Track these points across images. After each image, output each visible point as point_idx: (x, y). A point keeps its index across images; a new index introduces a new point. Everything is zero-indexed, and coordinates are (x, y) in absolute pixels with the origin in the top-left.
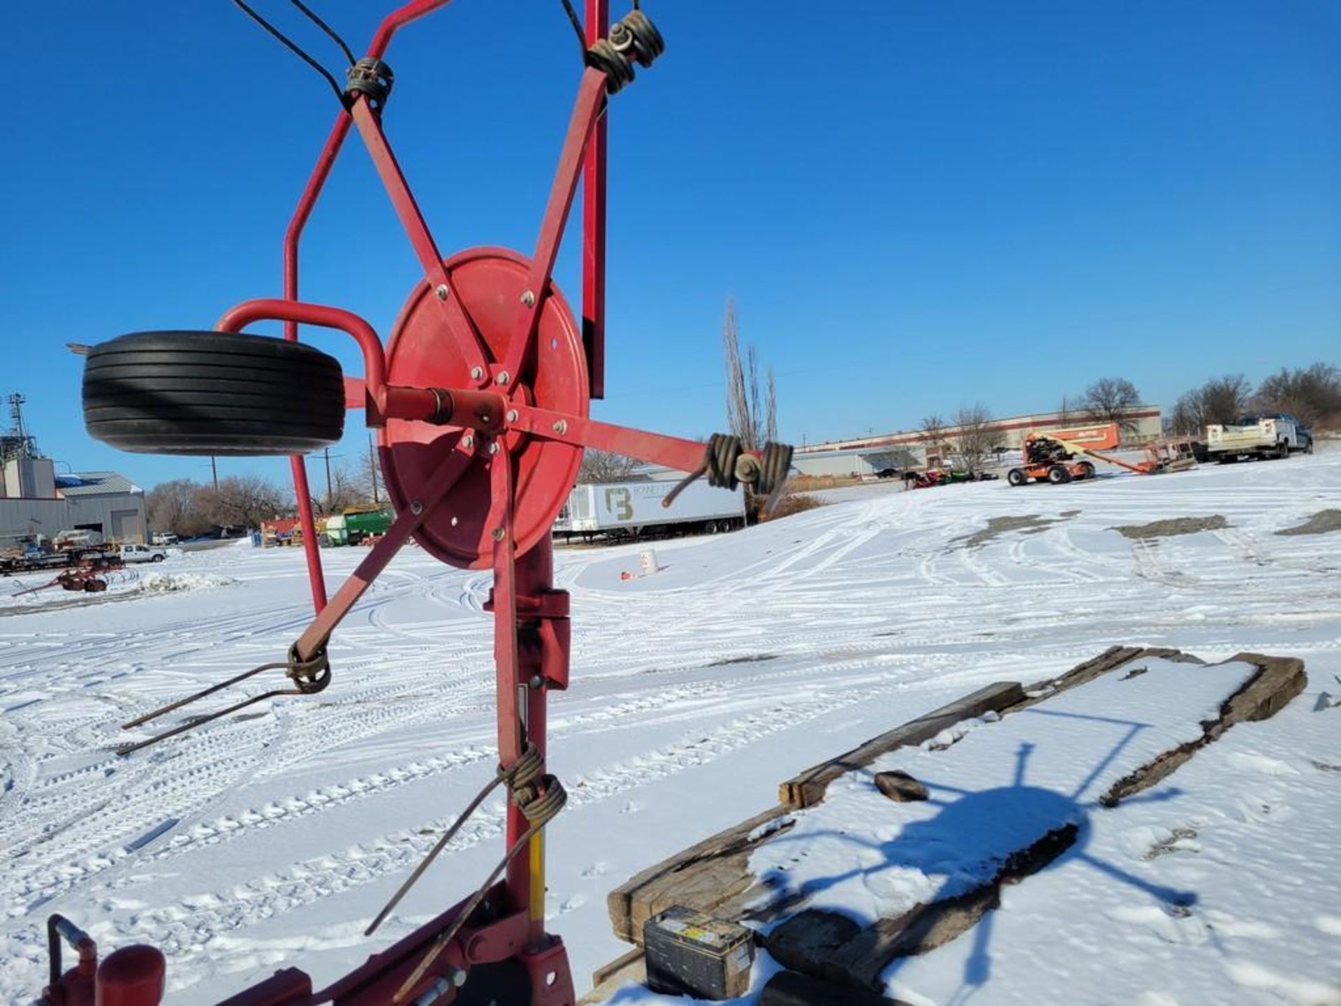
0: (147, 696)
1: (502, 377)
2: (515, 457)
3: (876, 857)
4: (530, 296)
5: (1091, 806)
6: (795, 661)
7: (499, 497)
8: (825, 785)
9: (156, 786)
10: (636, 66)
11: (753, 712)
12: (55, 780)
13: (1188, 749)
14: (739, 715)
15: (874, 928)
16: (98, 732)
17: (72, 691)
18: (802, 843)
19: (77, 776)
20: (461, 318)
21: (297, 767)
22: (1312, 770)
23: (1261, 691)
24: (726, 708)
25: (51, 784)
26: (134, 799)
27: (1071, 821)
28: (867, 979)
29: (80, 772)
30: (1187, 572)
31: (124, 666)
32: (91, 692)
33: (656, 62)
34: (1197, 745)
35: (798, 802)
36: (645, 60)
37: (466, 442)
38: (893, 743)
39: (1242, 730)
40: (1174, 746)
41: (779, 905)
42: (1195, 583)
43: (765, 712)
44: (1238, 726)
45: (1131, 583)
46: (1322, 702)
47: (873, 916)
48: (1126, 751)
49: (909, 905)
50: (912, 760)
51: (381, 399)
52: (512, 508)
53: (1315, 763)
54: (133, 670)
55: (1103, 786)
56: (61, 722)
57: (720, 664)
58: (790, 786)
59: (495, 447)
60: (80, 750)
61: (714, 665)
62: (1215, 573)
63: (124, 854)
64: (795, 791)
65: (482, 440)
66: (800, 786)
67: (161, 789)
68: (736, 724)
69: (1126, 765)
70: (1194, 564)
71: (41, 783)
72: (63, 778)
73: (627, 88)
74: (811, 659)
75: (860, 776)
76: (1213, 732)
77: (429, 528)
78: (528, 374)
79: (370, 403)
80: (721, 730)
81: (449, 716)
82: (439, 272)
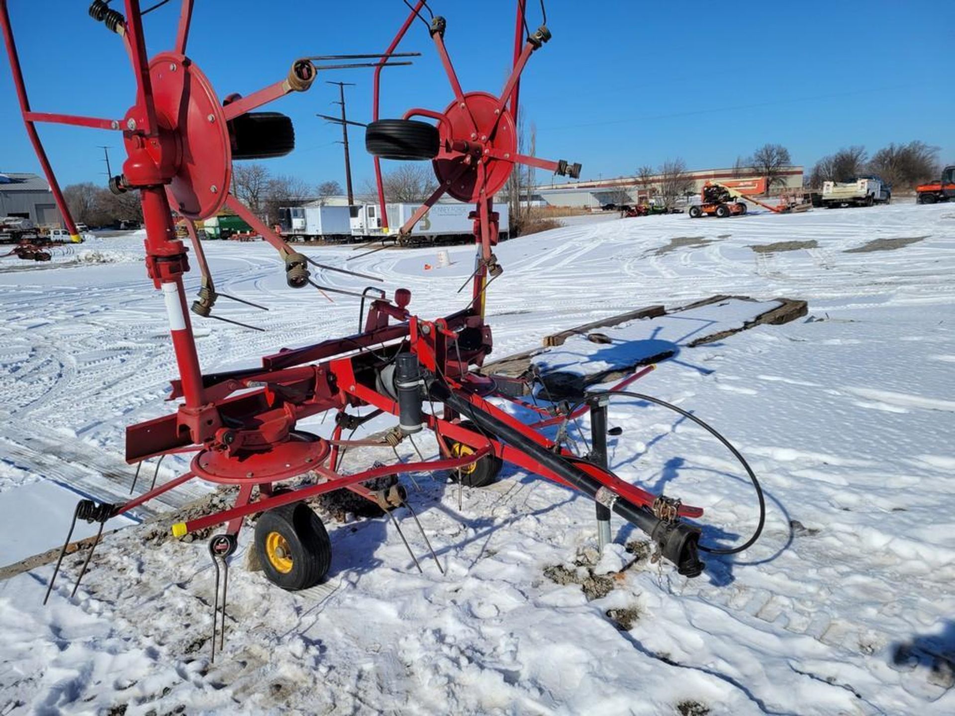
0: (121, 323)
1: (483, 138)
2: (485, 165)
3: (586, 359)
4: (498, 111)
5: (682, 346)
6: (542, 314)
7: (480, 179)
8: (565, 338)
9: (161, 366)
10: (542, 42)
11: (518, 336)
12: (90, 363)
13: (734, 331)
14: (511, 338)
15: (584, 377)
16: (101, 341)
17: (67, 319)
18: (554, 355)
19: (106, 361)
20: (468, 115)
21: (247, 359)
22: (788, 341)
23: (780, 313)
24: (503, 334)
25: (88, 366)
26: (149, 372)
27: (672, 350)
28: (580, 389)
29: (103, 359)
30: (784, 272)
31: (96, 307)
32: (79, 320)
33: (549, 41)
34: (740, 330)
35: (551, 343)
36: (545, 41)
37: (468, 159)
38: (598, 325)
39: (764, 326)
40: (727, 329)
41: (544, 371)
42: (786, 278)
44: (762, 325)
45: (749, 278)
46: (810, 320)
47: (584, 374)
48: (705, 329)
49: (599, 371)
50: (604, 331)
51: (451, 144)
52: (486, 182)
53: (791, 339)
54: (103, 309)
55: (690, 340)
58: (549, 338)
59: (479, 162)
60: (93, 350)
61: (493, 316)
62: (799, 273)
63: (163, 393)
64: (551, 340)
65: (474, 159)
66: (553, 338)
67: (164, 367)
68: (509, 341)
69: (703, 334)
70: (789, 268)
71: (83, 364)
72: (94, 362)
73: (539, 49)
74: (553, 313)
75: (581, 336)
76: (749, 326)
77: (452, 189)
78: (492, 137)
79: (447, 144)
82: (462, 98)
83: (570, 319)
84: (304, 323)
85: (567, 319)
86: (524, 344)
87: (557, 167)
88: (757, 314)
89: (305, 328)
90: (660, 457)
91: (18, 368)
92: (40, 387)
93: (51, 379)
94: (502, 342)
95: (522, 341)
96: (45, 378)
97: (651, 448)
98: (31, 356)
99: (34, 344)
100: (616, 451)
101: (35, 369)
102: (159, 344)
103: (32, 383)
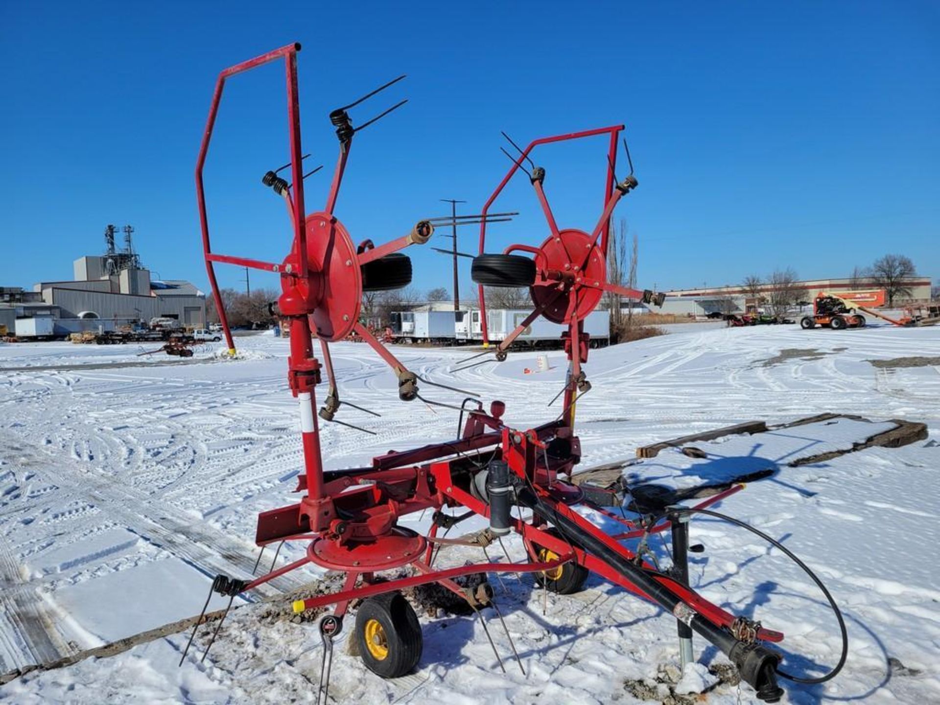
0: (247, 416)
1: (576, 268)
2: (577, 291)
3: (680, 473)
4: (589, 245)
5: (782, 465)
6: (640, 422)
7: (572, 303)
8: (658, 451)
9: (278, 457)
10: (630, 189)
11: (615, 444)
12: (218, 451)
13: (841, 453)
14: (607, 445)
15: (675, 491)
16: (229, 431)
17: (202, 410)
18: (646, 467)
19: (232, 450)
20: (563, 249)
21: (354, 453)
23: (894, 436)
24: (600, 441)
25: (217, 453)
26: (268, 462)
27: (771, 468)
29: (230, 448)
30: (907, 390)
31: (227, 400)
32: (212, 411)
33: (636, 188)
34: (848, 451)
35: (644, 455)
36: (633, 188)
37: (562, 286)
38: (693, 439)
39: (876, 449)
40: (834, 450)
41: (635, 483)
42: (909, 396)
43: (622, 445)
44: (874, 447)
45: (868, 394)
46: (930, 444)
47: (676, 488)
48: (808, 449)
49: (692, 486)
50: (700, 445)
51: (547, 275)
52: (577, 306)
53: (906, 464)
54: (232, 402)
55: (792, 459)
56: (205, 424)
57: (594, 422)
58: (642, 450)
59: (572, 289)
60: (222, 439)
61: (590, 422)
62: (925, 391)
63: (279, 482)
64: (644, 451)
65: (567, 286)
66: (646, 449)
67: (281, 458)
68: (604, 449)
69: (806, 454)
70: (913, 385)
71: (212, 452)
72: (222, 450)
73: (627, 195)
74: (651, 422)
75: (675, 449)
76: (859, 448)
77: (547, 312)
78: (584, 267)
79: (543, 274)
80: (595, 452)
81: (432, 437)
82: (558, 235)
83: (670, 429)
84: (407, 421)
85: (665, 429)
86: (619, 453)
87: (642, 296)
88: (869, 435)
89: (408, 427)
90: (752, 580)
91: (159, 453)
92: (175, 471)
93: (185, 464)
94: (598, 450)
95: (618, 449)
96: (181, 463)
97: (743, 569)
98: (170, 442)
99: (173, 432)
100: (706, 569)
101: (173, 455)
102: (278, 436)
103: (169, 467)
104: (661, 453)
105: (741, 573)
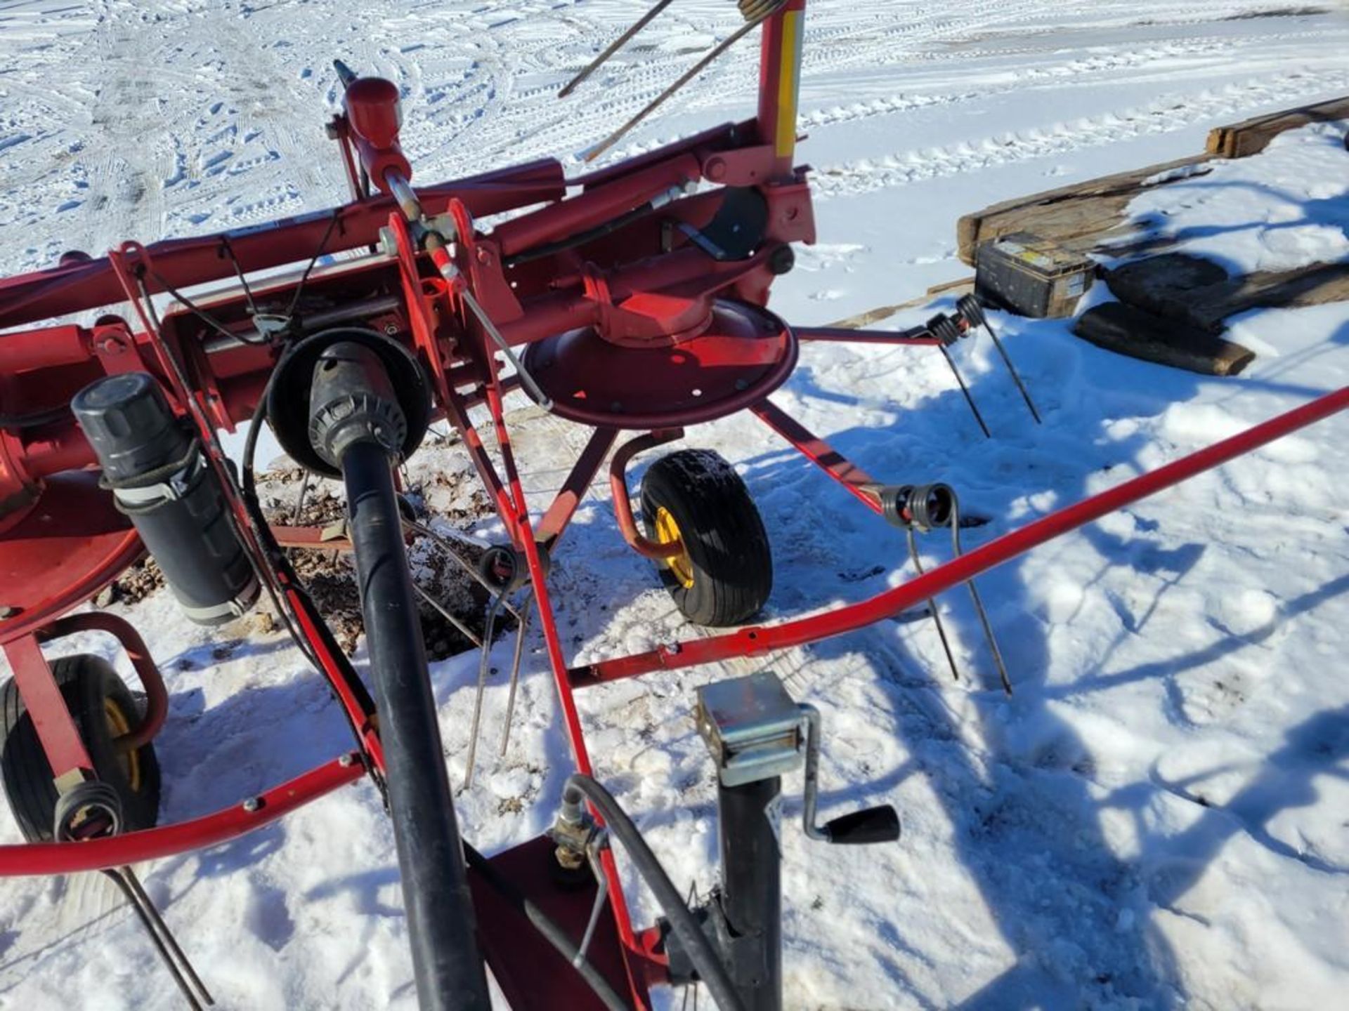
0: (604, 22)
3: (1294, 212)
8: (1273, 135)
9: (606, 107)
11: (1258, 77)
12: (527, 94)
14: (1236, 80)
15: (1244, 278)
16: (562, 53)
17: (542, 13)
19: (544, 92)
21: (726, 101)
25: (523, 98)
26: (586, 117)
29: (546, 88)
32: (557, 13)
35: (1227, 148)
41: (1142, 246)
47: (1250, 265)
49: (1304, 261)
56: (532, 41)
57: (1244, 17)
58: (1224, 132)
60: (547, 69)
61: (1234, 18)
63: (574, 161)
66: (1239, 132)
67: (609, 110)
68: (1229, 90)
71: (516, 95)
72: (533, 93)
80: (1205, 96)
86: (1261, 97)
91: (443, 95)
92: (447, 131)
93: (465, 118)
94: (1212, 92)
95: (1262, 88)
96: (459, 117)
98: (467, 76)
99: (481, 54)
100: (1166, 601)
101: (460, 99)
102: (632, 63)
103: (441, 124)
104: (1277, 141)
105: (1275, 640)
